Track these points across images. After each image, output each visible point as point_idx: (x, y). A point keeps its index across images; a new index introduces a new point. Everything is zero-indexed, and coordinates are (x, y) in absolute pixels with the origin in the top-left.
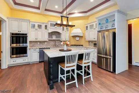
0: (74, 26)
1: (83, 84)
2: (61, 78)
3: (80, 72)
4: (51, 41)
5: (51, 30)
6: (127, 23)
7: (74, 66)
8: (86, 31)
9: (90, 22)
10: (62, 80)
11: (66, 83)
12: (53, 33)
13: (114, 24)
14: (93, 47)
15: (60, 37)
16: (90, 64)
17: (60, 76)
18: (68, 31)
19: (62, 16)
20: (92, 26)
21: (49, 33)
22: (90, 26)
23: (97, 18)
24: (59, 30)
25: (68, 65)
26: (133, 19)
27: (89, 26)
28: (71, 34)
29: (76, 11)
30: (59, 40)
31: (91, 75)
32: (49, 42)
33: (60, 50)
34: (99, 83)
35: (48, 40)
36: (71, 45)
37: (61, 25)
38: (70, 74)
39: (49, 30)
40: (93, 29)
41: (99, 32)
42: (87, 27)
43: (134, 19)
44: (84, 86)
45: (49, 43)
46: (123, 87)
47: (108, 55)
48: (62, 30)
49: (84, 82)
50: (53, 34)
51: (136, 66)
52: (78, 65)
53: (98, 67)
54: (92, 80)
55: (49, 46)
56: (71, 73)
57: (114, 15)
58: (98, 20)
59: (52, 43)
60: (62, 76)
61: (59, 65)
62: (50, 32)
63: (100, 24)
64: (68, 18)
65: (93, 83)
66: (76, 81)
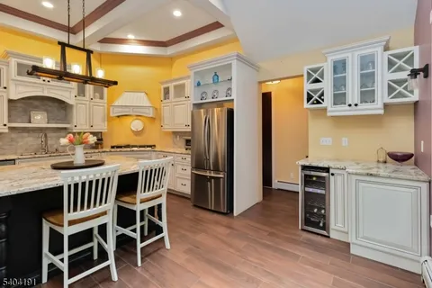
0: (116, 83)
1: (136, 265)
2: (51, 265)
3: (132, 231)
4: (26, 135)
5: (21, 89)
6: (260, 88)
7: (105, 213)
8: (164, 101)
9: (176, 77)
10: (55, 274)
11: (69, 278)
12: (36, 103)
13: (230, 89)
14: (184, 151)
15: (67, 119)
16: (163, 201)
17: (47, 258)
18: (102, 98)
19: (63, 45)
20: (180, 89)
21: (10, 101)
22: (175, 87)
23: (190, 68)
24: (60, 93)
25: (80, 214)
26: (272, 81)
27: (171, 86)
28: (111, 108)
29: (131, 36)
30: (65, 128)
31: (165, 234)
32: (13, 135)
33: (56, 167)
34: (186, 252)
35: (7, 131)
36: (113, 147)
37: (62, 75)
38: (95, 244)
39: (12, 88)
40: (184, 99)
41: (198, 106)
42: (167, 91)
43: (274, 82)
44: (139, 270)
45: (12, 140)
46: (241, 244)
47: (221, 169)
48: (75, 92)
49: (142, 258)
50: (36, 108)
51: (279, 189)
52: (120, 209)
53: (195, 206)
54: (168, 245)
55: (16, 154)
56: (96, 241)
57: (229, 66)
58: (195, 73)
59: (31, 141)
60: (56, 259)
61: (44, 220)
62: (14, 97)
63: (199, 84)
64: (89, 52)
65: (169, 256)
66: (111, 261)
